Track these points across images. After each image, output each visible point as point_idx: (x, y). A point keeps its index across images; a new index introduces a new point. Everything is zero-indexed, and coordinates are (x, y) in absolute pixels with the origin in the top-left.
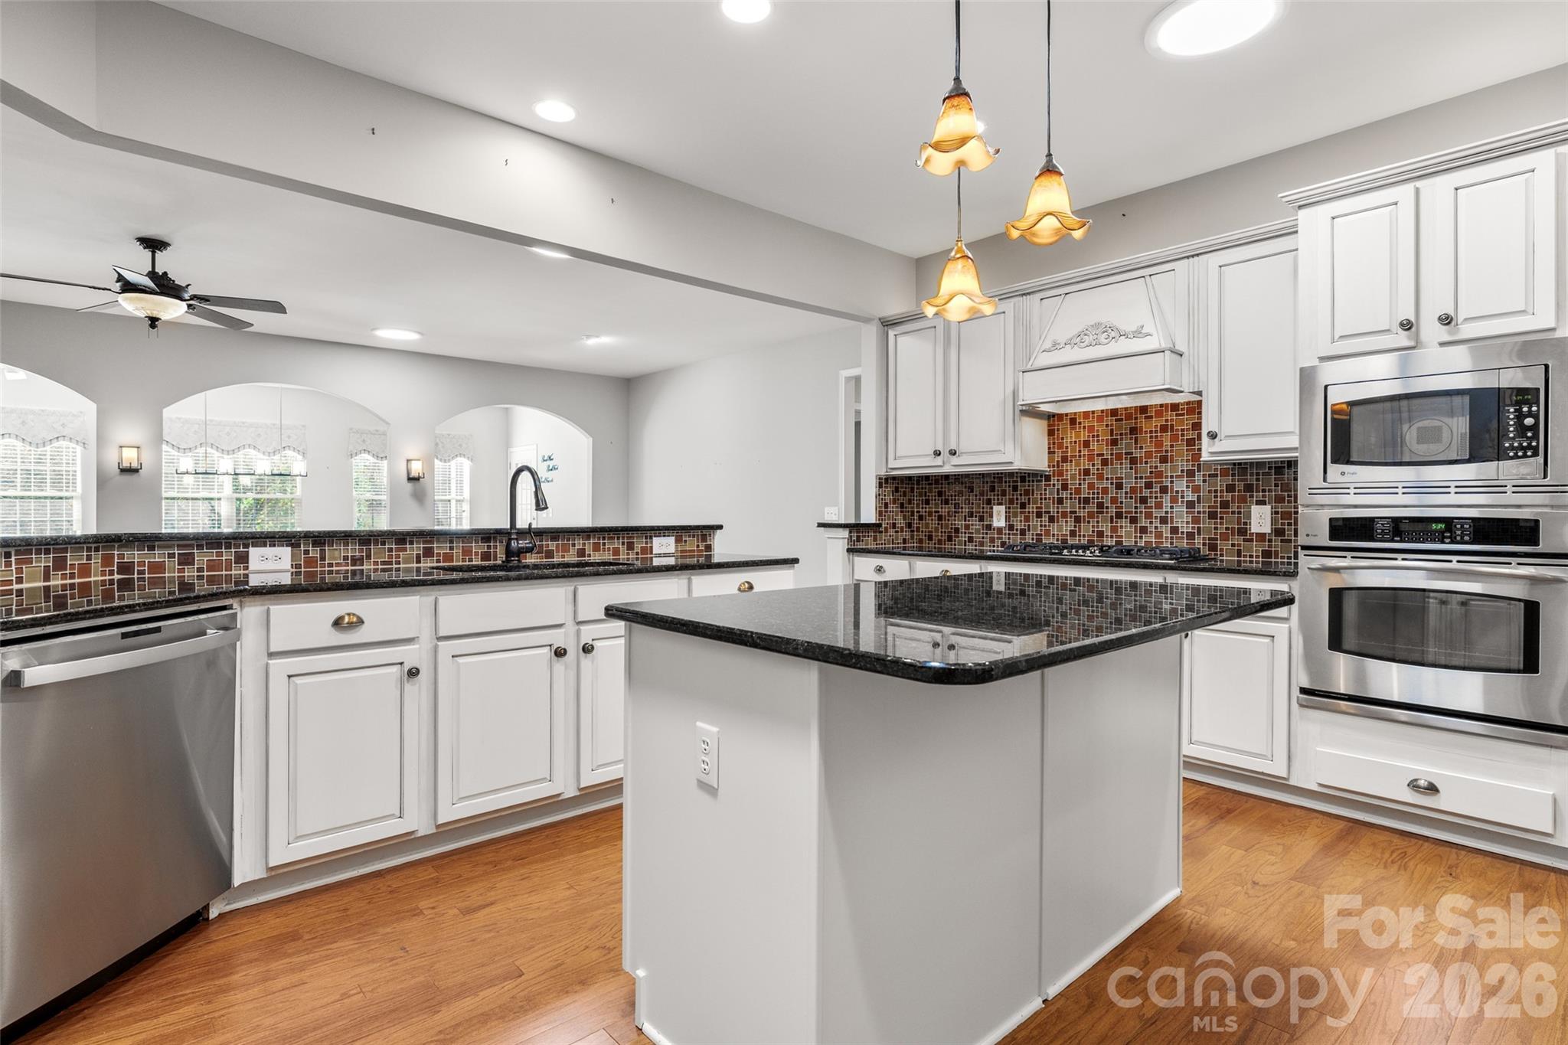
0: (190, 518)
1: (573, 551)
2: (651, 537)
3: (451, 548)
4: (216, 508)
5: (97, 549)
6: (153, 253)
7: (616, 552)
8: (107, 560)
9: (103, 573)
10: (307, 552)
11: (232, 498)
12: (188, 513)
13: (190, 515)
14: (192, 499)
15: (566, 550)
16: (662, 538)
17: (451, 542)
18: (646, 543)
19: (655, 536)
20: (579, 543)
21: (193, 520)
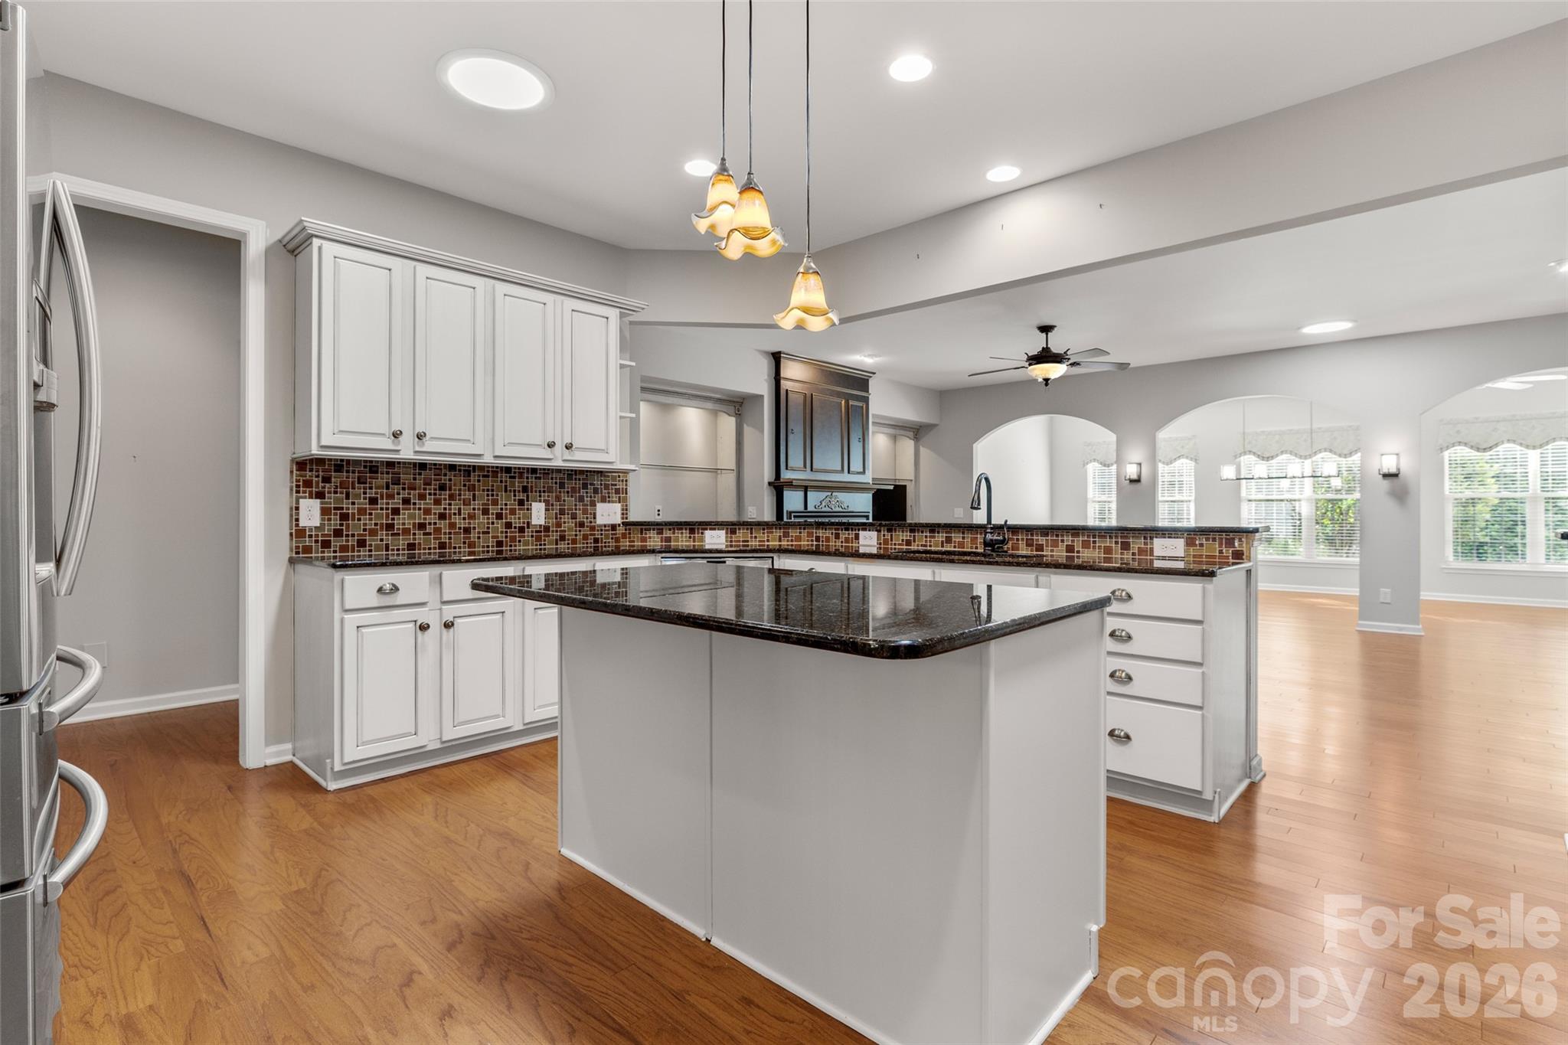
0: (1275, 517)
1: (1062, 547)
2: (1151, 538)
3: (963, 538)
4: (1297, 508)
5: (804, 529)
6: (1047, 334)
7: (1108, 550)
8: (810, 535)
9: (808, 541)
10: (884, 535)
11: (1312, 499)
12: (1273, 513)
13: (1275, 515)
14: (1277, 500)
15: (1055, 544)
16: (1167, 539)
17: (963, 533)
18: (1146, 544)
19: (1156, 537)
20: (1068, 540)
21: (1277, 519)
